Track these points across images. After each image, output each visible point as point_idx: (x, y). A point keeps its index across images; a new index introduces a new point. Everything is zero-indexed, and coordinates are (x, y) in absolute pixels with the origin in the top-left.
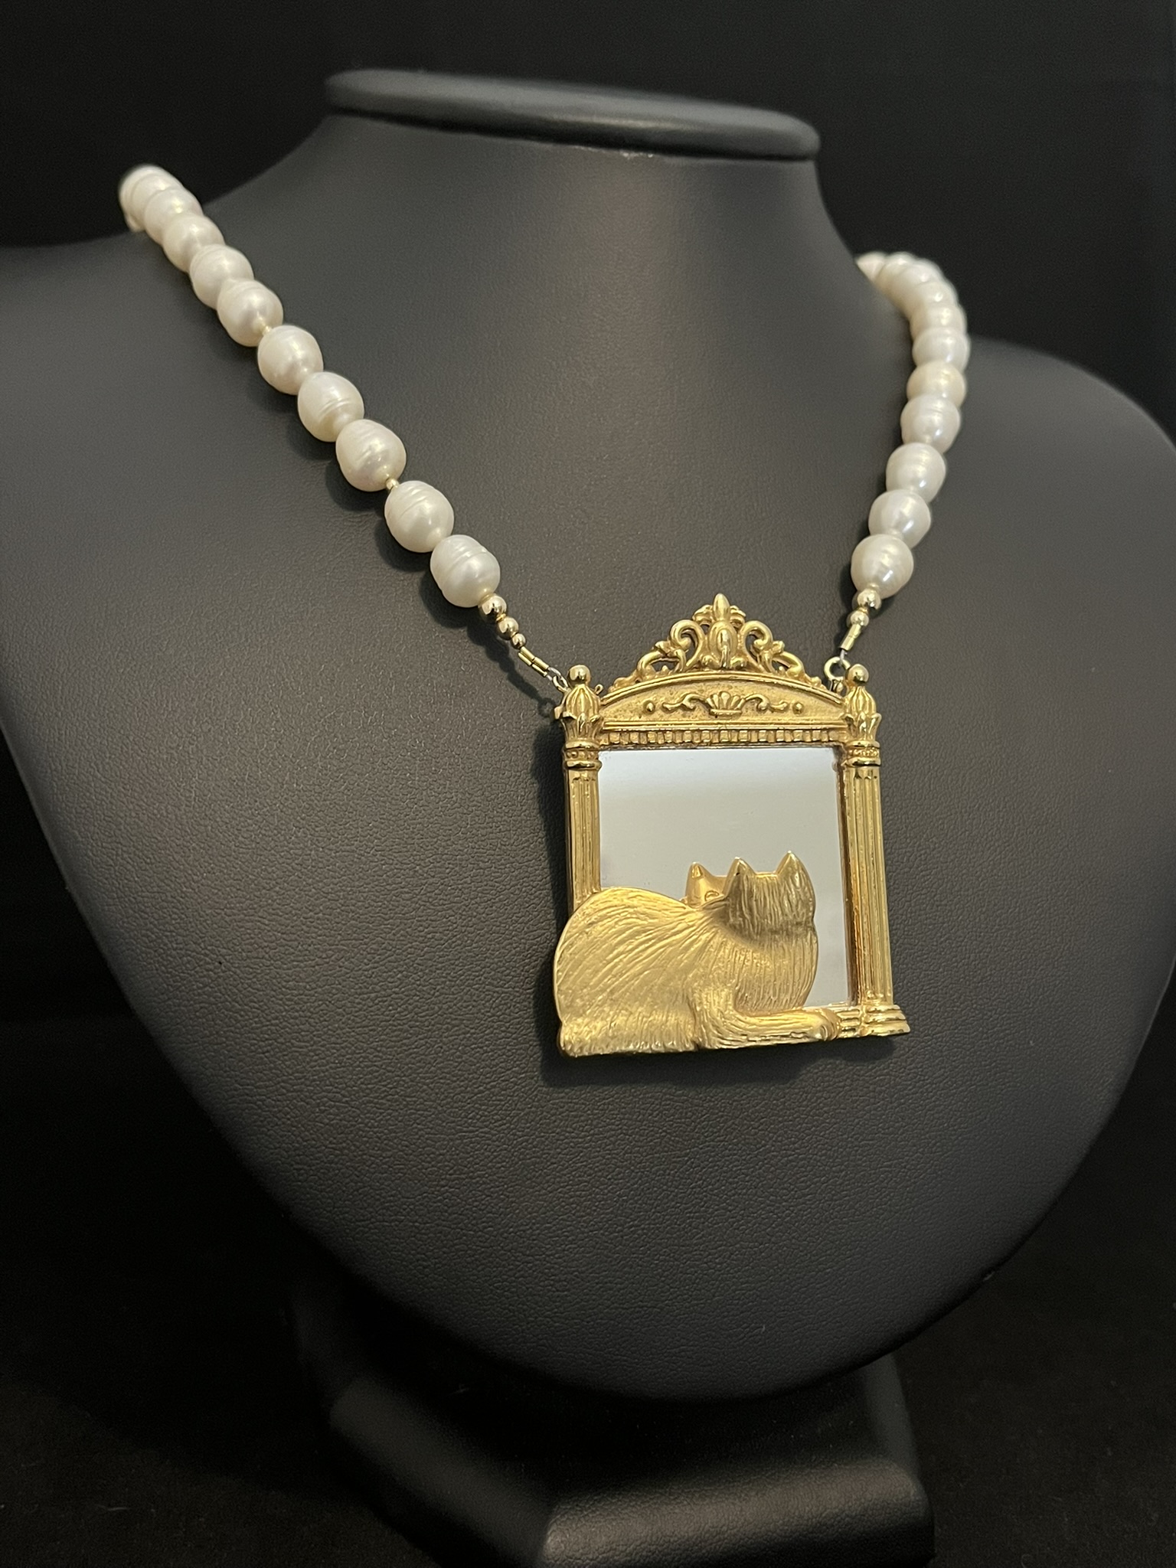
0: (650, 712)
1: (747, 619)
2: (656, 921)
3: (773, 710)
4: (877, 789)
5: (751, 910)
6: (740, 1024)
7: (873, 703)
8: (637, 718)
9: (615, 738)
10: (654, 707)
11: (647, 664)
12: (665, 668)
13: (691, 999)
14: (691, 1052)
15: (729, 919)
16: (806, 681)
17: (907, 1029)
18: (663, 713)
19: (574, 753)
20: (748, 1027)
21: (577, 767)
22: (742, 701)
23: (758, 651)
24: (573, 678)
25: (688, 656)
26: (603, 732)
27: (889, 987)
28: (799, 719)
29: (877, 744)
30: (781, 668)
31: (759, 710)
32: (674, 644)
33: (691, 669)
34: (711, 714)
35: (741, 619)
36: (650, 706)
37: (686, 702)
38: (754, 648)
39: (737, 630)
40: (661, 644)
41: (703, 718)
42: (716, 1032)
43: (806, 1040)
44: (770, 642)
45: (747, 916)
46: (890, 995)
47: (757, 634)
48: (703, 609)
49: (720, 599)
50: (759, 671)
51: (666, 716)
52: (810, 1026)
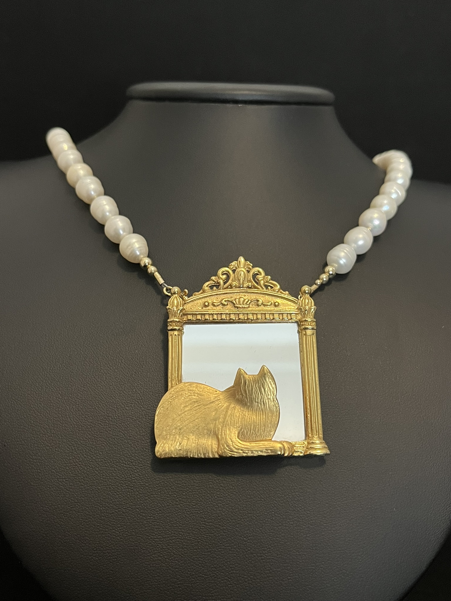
0: (206, 306)
1: (253, 267)
2: (202, 397)
3: (264, 305)
4: (315, 340)
5: (245, 391)
6: (239, 445)
7: (313, 302)
8: (200, 309)
9: (190, 317)
10: (208, 304)
11: (207, 286)
12: (215, 288)
13: (217, 433)
14: (217, 458)
15: (236, 396)
16: (281, 293)
17: (328, 452)
18: (212, 307)
19: (171, 324)
20: (243, 446)
21: (172, 330)
22: (250, 301)
23: (258, 280)
24: (173, 292)
25: (225, 283)
26: (184, 315)
27: (321, 432)
28: (276, 309)
29: (315, 320)
30: (269, 288)
31: (258, 305)
32: (219, 278)
33: (227, 288)
34: (235, 307)
35: (251, 267)
36: (207, 304)
37: (223, 302)
38: (257, 279)
39: (248, 272)
40: (213, 278)
41: (231, 309)
42: (227, 448)
43: (273, 454)
44: (264, 277)
45: (244, 394)
46: (321, 436)
47: (259, 273)
48: (233, 263)
49: (242, 259)
50: (258, 289)
51: (215, 308)
52: (273, 447)
